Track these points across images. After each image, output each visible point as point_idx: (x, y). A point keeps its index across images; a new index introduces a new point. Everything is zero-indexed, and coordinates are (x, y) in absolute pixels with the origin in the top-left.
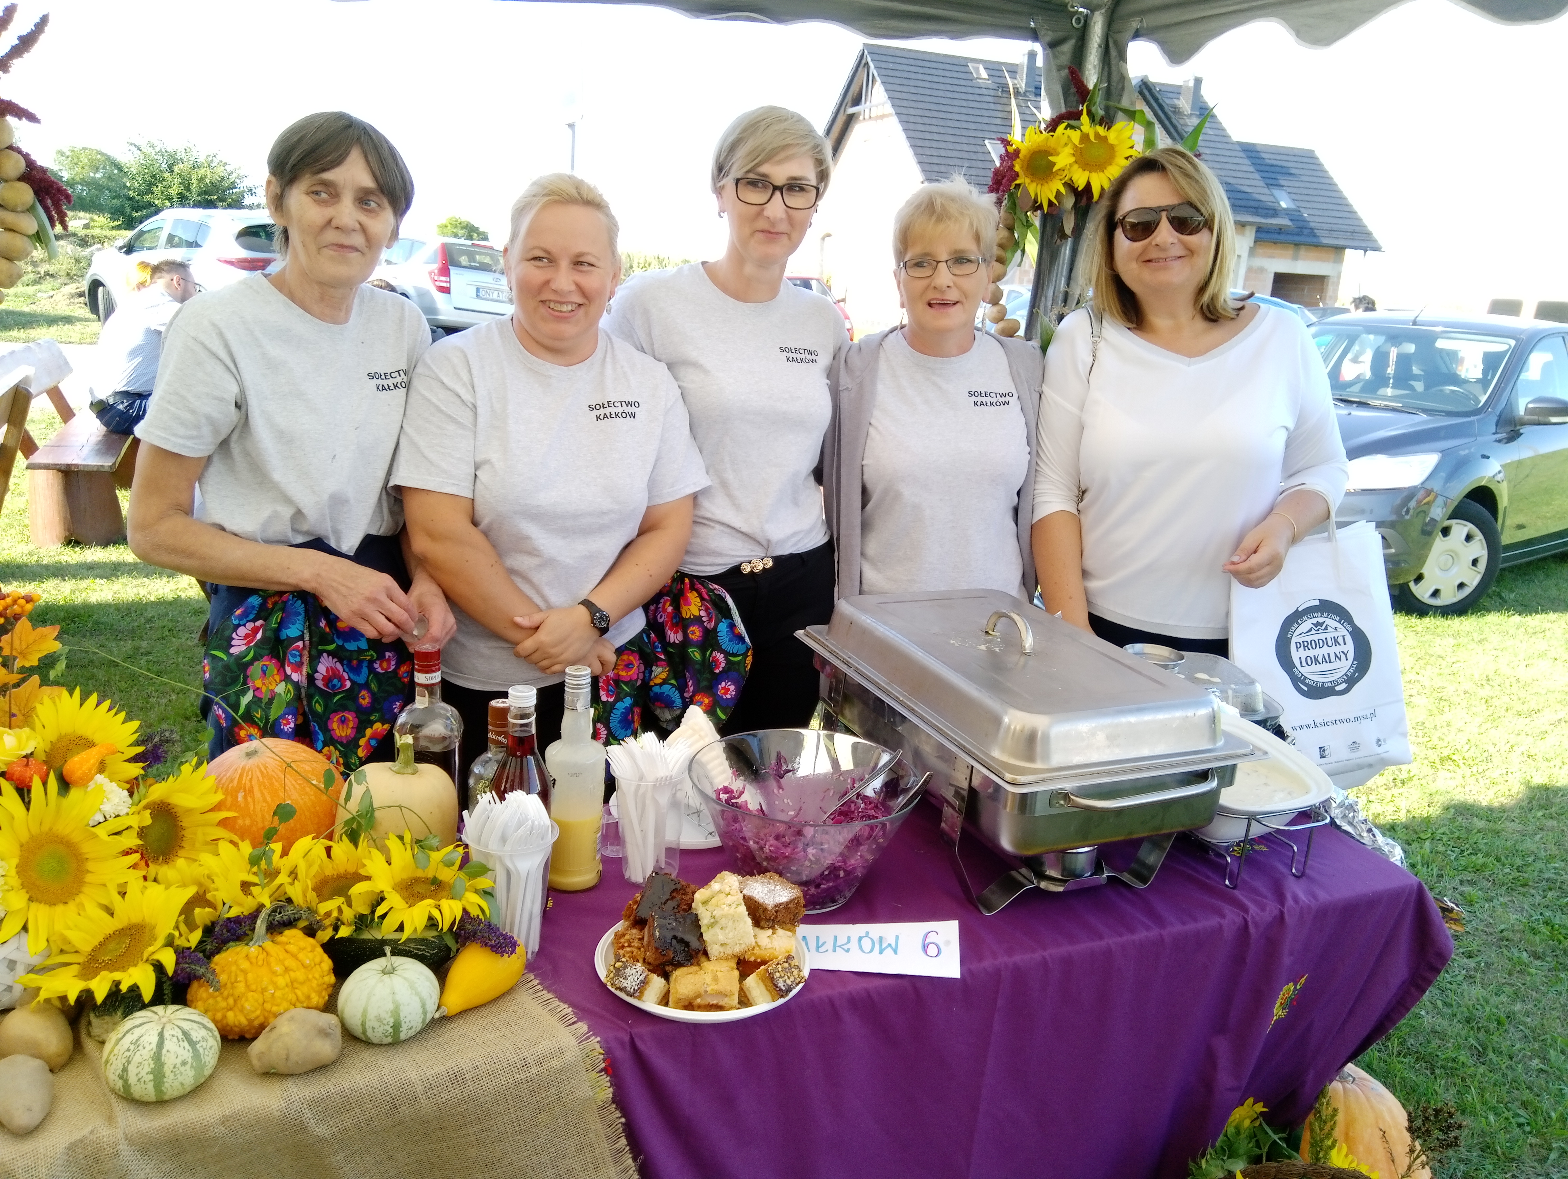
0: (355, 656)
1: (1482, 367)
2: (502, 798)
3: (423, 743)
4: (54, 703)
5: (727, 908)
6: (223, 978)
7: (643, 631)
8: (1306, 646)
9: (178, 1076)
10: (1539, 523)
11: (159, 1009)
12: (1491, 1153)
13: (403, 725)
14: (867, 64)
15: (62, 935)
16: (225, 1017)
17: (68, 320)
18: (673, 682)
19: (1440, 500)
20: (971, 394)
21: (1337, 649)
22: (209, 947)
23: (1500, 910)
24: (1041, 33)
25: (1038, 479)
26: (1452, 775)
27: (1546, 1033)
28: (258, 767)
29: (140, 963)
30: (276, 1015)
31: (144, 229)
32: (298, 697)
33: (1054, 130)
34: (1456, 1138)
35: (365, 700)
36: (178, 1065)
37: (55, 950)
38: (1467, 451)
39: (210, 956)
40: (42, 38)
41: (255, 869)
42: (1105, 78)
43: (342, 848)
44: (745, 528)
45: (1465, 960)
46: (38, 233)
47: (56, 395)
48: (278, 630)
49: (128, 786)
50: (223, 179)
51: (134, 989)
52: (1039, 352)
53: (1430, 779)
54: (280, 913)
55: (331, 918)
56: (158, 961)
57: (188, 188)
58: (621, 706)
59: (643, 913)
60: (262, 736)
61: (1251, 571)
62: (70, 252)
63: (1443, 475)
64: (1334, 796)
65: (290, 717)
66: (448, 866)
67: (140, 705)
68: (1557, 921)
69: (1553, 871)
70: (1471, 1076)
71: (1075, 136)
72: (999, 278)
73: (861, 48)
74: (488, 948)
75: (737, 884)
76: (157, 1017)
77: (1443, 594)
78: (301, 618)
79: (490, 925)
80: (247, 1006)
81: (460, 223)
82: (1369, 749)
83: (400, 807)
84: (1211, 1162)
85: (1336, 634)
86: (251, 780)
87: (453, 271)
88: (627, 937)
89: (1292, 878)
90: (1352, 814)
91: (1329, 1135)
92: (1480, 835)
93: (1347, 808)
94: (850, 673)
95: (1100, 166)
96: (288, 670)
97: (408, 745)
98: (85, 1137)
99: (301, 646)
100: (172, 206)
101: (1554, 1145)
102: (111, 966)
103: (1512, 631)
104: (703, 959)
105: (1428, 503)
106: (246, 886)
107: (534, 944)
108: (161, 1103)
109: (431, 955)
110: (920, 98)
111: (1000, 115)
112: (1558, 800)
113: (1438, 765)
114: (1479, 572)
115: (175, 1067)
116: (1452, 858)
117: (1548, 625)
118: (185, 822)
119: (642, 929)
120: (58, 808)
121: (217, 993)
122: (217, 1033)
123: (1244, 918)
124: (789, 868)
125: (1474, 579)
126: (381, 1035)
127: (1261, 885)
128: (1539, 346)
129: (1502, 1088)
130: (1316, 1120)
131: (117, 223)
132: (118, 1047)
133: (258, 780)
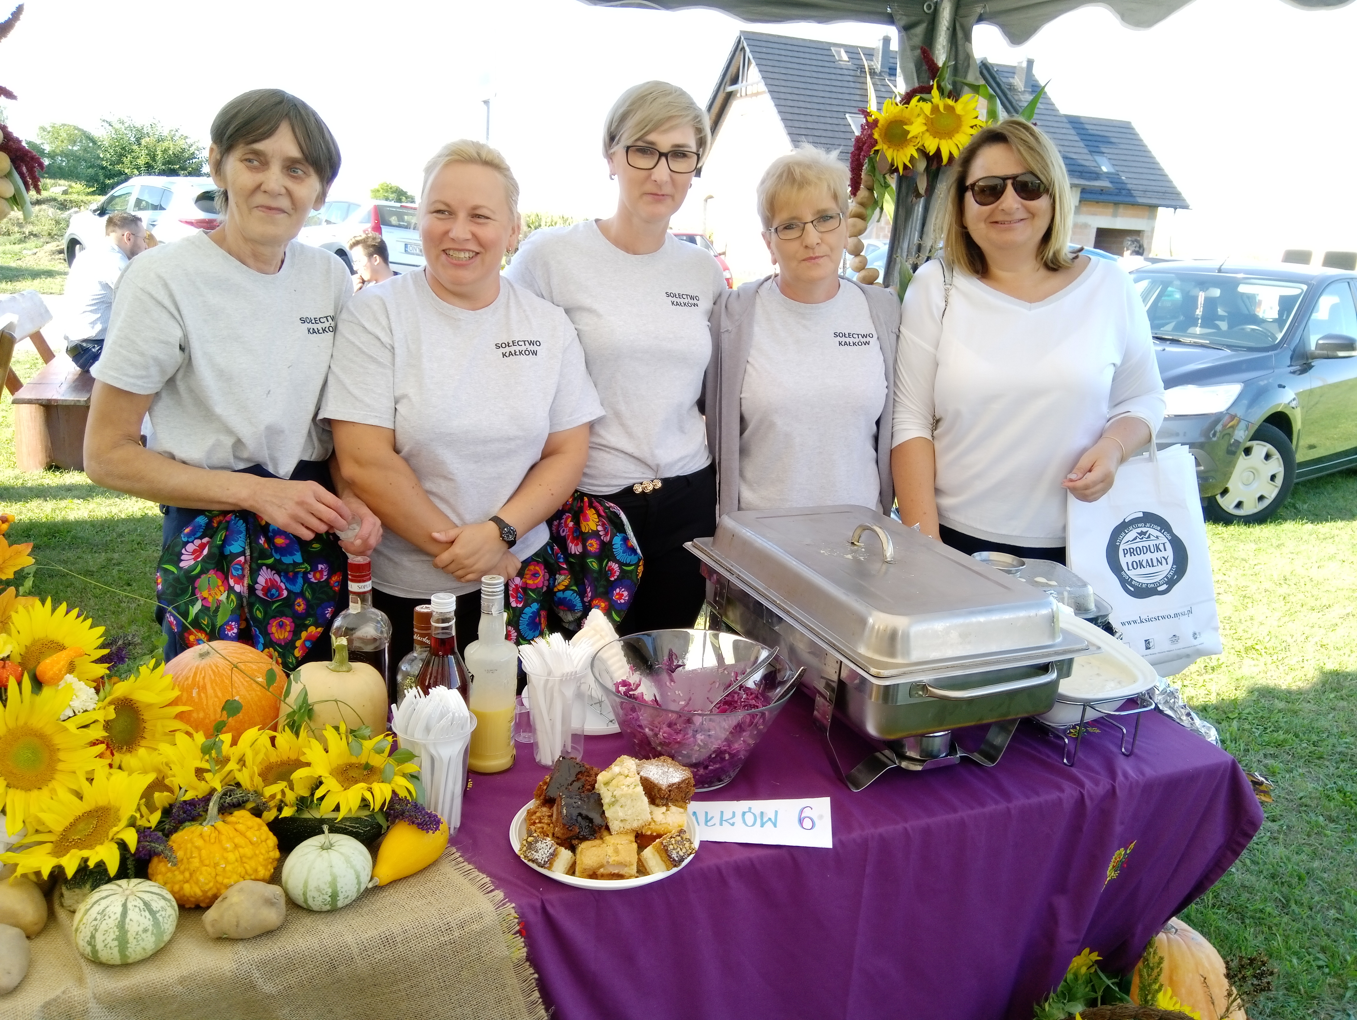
0: (291, 568)
1: (1278, 308)
2: (426, 693)
3: (357, 644)
4: (28, 611)
5: (626, 789)
6: (180, 854)
7: (548, 544)
8: (1132, 552)
9: (140, 942)
10: (1328, 443)
11: (123, 882)
12: (1295, 992)
13: (339, 629)
14: (743, 48)
15: (36, 817)
16: (182, 888)
17: (49, 274)
18: (574, 588)
19: (1243, 424)
20: (836, 335)
21: (1159, 555)
22: (167, 827)
23: (1299, 779)
24: (897, 17)
25: (897, 409)
26: (1255, 662)
27: (1341, 887)
28: (210, 666)
29: (106, 841)
30: (228, 887)
31: (116, 194)
32: (240, 606)
33: (908, 103)
34: (1268, 983)
35: (300, 607)
36: (140, 933)
37: (31, 830)
38: (1266, 382)
39: (168, 835)
40: (18, 25)
41: (207, 757)
42: (952, 57)
43: (285, 738)
44: (637, 454)
45: (1270, 824)
46: (14, 196)
47: (38, 339)
48: (222, 547)
49: (95, 684)
50: (183, 150)
51: (101, 865)
52: (896, 298)
53: (1236, 666)
54: (230, 796)
55: (275, 800)
56: (122, 840)
57: (154, 158)
58: (529, 611)
59: (552, 793)
60: (209, 640)
61: (1087, 487)
62: (51, 215)
63: (1245, 402)
64: (1158, 684)
65: (233, 623)
66: (379, 753)
67: (113, 609)
68: (1348, 789)
69: (1345, 745)
70: (1276, 925)
71: (927, 107)
72: (861, 232)
73: (738, 34)
74: (415, 826)
75: (634, 767)
76: (121, 890)
77: (1245, 505)
78: (243, 536)
79: (416, 805)
80: (201, 878)
81: (391, 188)
82: (1187, 641)
83: (336, 701)
84: (1053, 1005)
85: (1157, 542)
86: (204, 678)
87: (384, 229)
88: (538, 814)
89: (1122, 757)
90: (1173, 700)
91: (1156, 980)
92: (1281, 715)
93: (1168, 695)
94: (733, 579)
95: (948, 134)
96: (232, 582)
97: (343, 646)
98: (58, 997)
99: (243, 561)
100: (140, 174)
101: (1350, 985)
102: (81, 844)
103: (1305, 537)
104: (605, 833)
105: (1232, 427)
106: (199, 772)
107: (456, 821)
108: (125, 966)
109: (365, 831)
110: (790, 78)
111: (859, 92)
112: (1348, 684)
113: (1243, 654)
114: (1276, 486)
115: (137, 934)
116: (1257, 735)
117: (1337, 532)
118: (146, 716)
119: (551, 807)
120: (32, 705)
121: (175, 867)
122: (175, 904)
123: (1081, 792)
124: (680, 752)
125: (1272, 492)
126: (321, 904)
127: (1095, 763)
128: (1328, 290)
129: (1304, 935)
130: (1145, 967)
131: (91, 189)
132: (86, 917)
133: (211, 678)
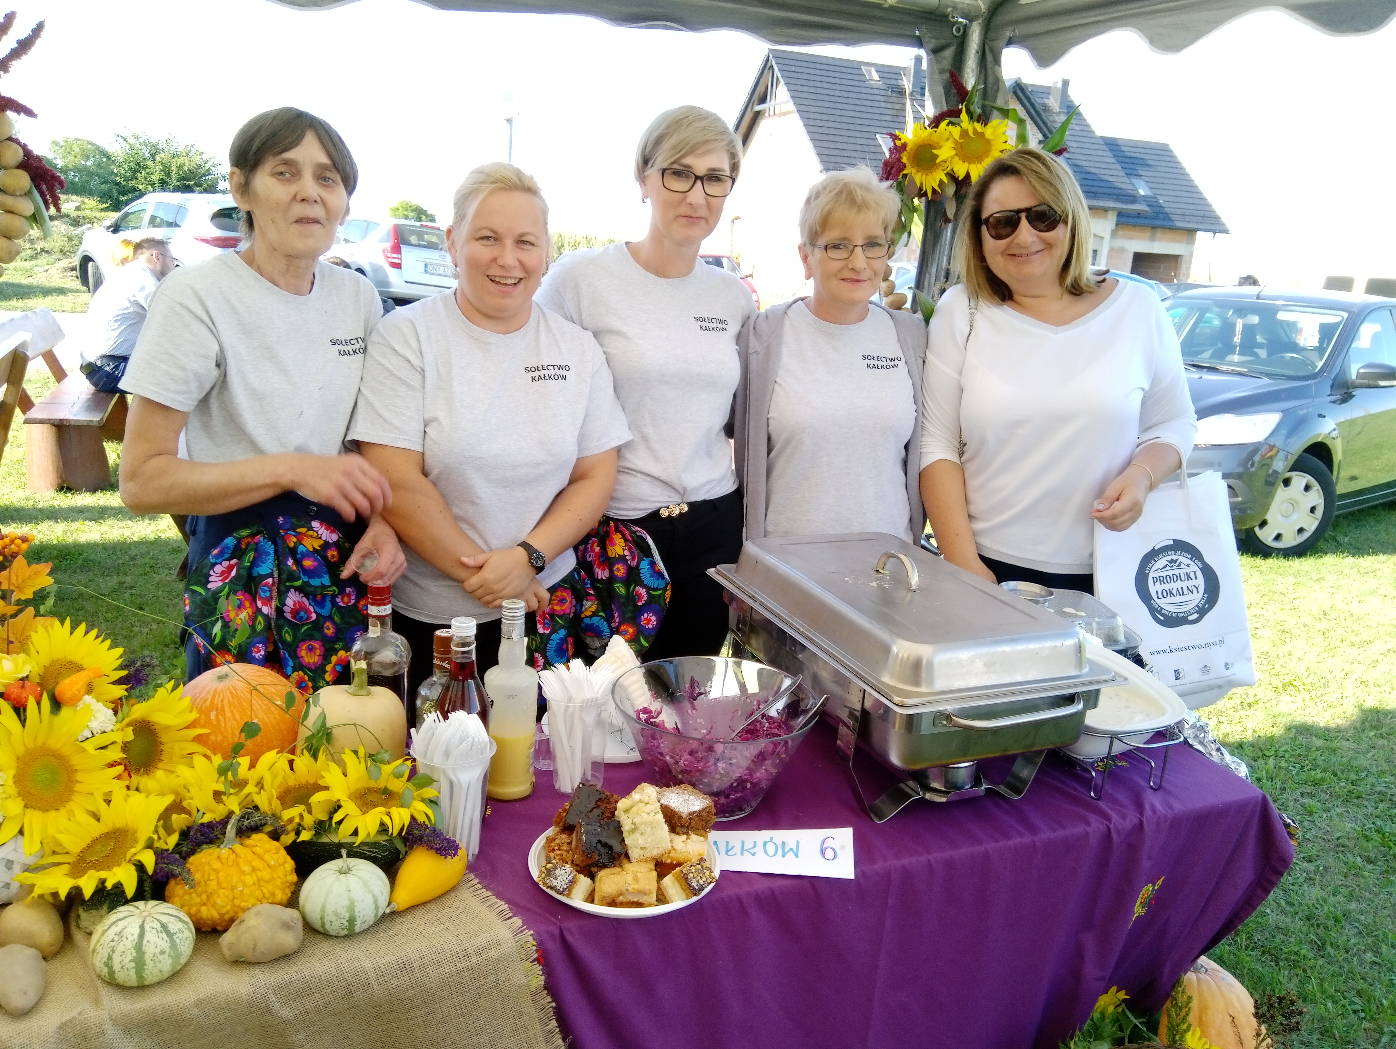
0: (319, 591)
1: (1319, 336)
2: (446, 718)
3: (376, 668)
4: (47, 631)
5: (646, 816)
6: (197, 876)
7: (574, 570)
8: (1162, 580)
9: (157, 964)
10: (1370, 475)
11: (140, 904)
12: (1329, 1037)
13: (358, 652)
14: (772, 67)
15: (54, 838)
16: (199, 911)
17: (61, 291)
18: (602, 614)
19: (1282, 454)
20: (865, 357)
21: (1190, 583)
22: (184, 849)
23: (1336, 820)
24: (925, 41)
25: (924, 433)
26: (1293, 699)
27: (1378, 930)
28: (229, 689)
29: (124, 863)
30: (245, 910)
31: (130, 211)
32: (268, 628)
33: (936, 126)
34: (1298, 1023)
35: (329, 630)
36: (158, 954)
37: (48, 851)
38: (1305, 411)
39: (185, 857)
40: (39, 42)
41: (224, 779)
42: (982, 81)
43: (303, 762)
44: (663, 477)
45: (1306, 864)
46: (34, 214)
47: (50, 358)
48: (250, 568)
49: (113, 706)
50: (199, 166)
51: (118, 887)
52: (923, 322)
53: (1273, 702)
54: (248, 819)
55: (293, 824)
56: (140, 862)
57: (168, 175)
58: (556, 637)
59: (571, 821)
60: (234, 662)
61: (1114, 517)
62: (63, 231)
63: (1284, 432)
64: (1187, 718)
65: (261, 646)
66: (398, 778)
67: (125, 634)
68: (1388, 829)
69: (1384, 785)
70: (1311, 967)
71: (956, 131)
73: (767, 53)
74: (433, 851)
75: (655, 794)
76: (138, 911)
77: (1284, 538)
78: (271, 557)
79: (435, 831)
80: (219, 901)
81: (411, 207)
82: (1218, 672)
83: (355, 725)
84: (1079, 1044)
85: (1188, 570)
86: (222, 700)
87: (404, 249)
88: (557, 841)
89: (1150, 791)
90: (1203, 735)
91: (1184, 1019)
92: (1319, 753)
93: (1198, 730)
94: (756, 606)
95: (977, 158)
96: (259, 604)
97: (362, 670)
98: (75, 1018)
99: (271, 582)
100: (154, 191)
101: (1386, 1030)
102: (98, 866)
103: (1346, 571)
104: (625, 861)
105: (1271, 457)
106: (217, 795)
107: (475, 848)
108: (142, 988)
109: (383, 856)
110: (819, 97)
111: (890, 112)
112: (1388, 722)
113: (1281, 690)
114: (1316, 519)
115: (154, 956)
116: (1294, 773)
117: (1378, 566)
118: (164, 738)
119: (570, 834)
120: (51, 725)
121: (192, 890)
122: (192, 926)
123: (1108, 826)
124: (701, 780)
125: (1312, 524)
126: (338, 928)
127: (1121, 796)
128: (1369, 318)
129: (1340, 978)
130: (1173, 1006)
131: (105, 206)
132: (104, 938)
133: (229, 701)
